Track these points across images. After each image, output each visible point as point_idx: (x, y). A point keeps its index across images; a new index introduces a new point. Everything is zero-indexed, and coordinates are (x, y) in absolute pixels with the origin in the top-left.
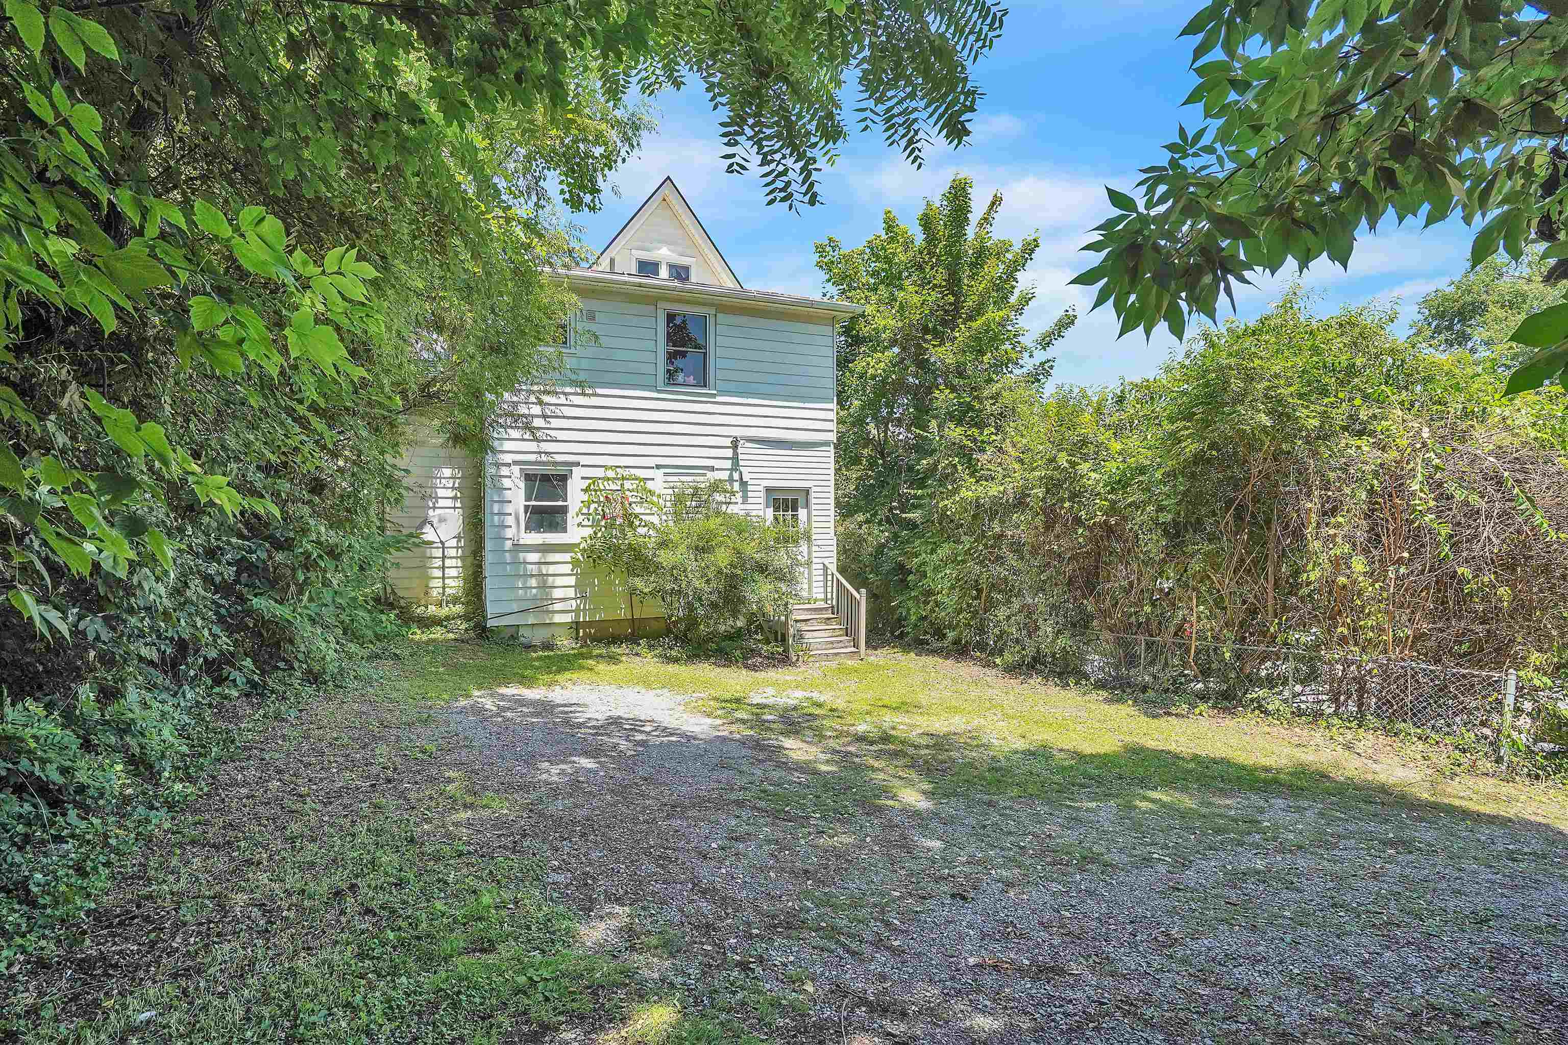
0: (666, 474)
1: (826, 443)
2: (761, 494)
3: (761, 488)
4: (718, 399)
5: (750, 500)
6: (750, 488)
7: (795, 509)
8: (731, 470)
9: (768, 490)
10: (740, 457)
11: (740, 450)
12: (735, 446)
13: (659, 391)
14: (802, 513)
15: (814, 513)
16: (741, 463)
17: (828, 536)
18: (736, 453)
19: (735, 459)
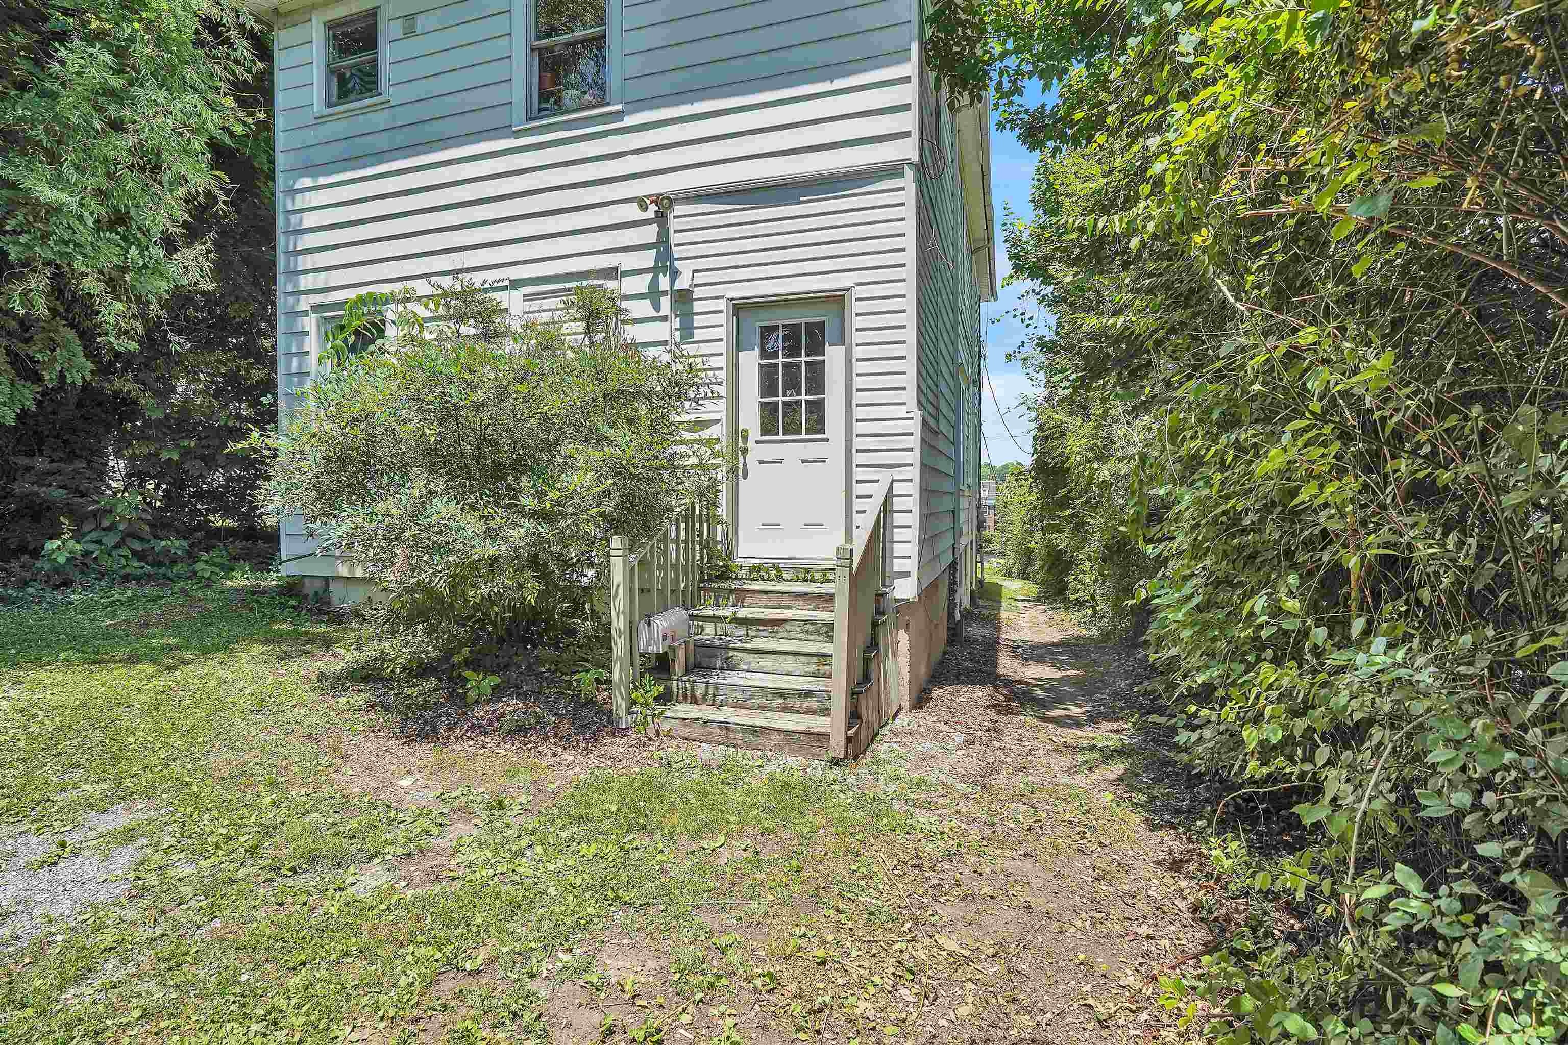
0: (527, 297)
1: (893, 170)
2: (722, 318)
3: (722, 305)
4: (629, 121)
5: (698, 335)
6: (697, 307)
7: (816, 347)
8: (655, 271)
9: (739, 308)
10: (675, 238)
11: (673, 224)
12: (661, 218)
13: (517, 134)
14: (833, 356)
15: (858, 352)
16: (677, 252)
17: (902, 412)
18: (664, 233)
19: (662, 245)
